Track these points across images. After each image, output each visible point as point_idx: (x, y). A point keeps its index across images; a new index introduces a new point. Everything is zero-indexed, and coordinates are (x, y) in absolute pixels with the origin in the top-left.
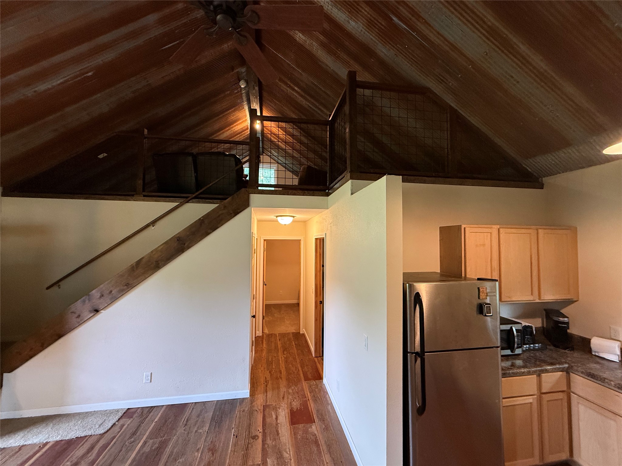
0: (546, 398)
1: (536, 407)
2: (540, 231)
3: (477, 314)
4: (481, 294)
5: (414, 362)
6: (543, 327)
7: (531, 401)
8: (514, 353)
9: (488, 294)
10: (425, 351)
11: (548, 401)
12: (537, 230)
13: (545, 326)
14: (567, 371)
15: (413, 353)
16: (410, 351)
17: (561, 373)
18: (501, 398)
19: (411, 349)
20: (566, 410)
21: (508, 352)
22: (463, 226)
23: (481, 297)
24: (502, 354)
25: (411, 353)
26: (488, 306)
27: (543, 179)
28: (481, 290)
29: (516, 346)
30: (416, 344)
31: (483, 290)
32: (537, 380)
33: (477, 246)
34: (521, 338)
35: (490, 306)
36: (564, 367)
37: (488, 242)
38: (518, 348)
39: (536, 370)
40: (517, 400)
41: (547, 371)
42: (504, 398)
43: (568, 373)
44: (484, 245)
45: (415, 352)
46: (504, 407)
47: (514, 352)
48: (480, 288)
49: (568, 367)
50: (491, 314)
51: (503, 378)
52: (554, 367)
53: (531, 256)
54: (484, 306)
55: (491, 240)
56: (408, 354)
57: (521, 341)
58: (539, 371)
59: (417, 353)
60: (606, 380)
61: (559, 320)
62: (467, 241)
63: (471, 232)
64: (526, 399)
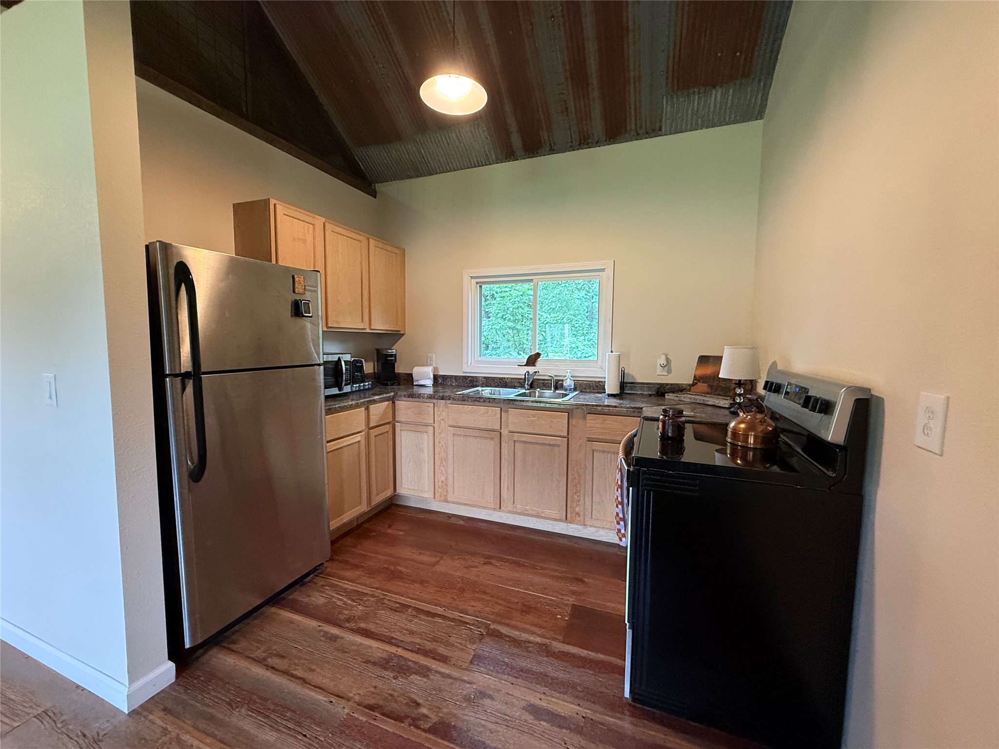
0: (373, 432)
1: (364, 444)
2: (371, 240)
3: (291, 316)
4: (296, 285)
5: (179, 391)
6: (374, 372)
7: (358, 439)
8: (342, 392)
9: (306, 287)
10: (203, 370)
11: (375, 436)
12: (368, 239)
13: (376, 371)
14: (393, 400)
15: (176, 376)
16: (170, 373)
17: (388, 402)
18: (324, 442)
19: (171, 370)
20: (391, 443)
21: (335, 391)
22: (272, 202)
23: (296, 290)
24: (326, 394)
25: (171, 377)
26: (306, 303)
27: (376, 185)
28: (297, 279)
29: (344, 384)
30: (182, 358)
31: (299, 280)
32: (365, 413)
33: (294, 239)
34: (350, 372)
35: (309, 303)
36: (391, 396)
37: (309, 238)
38: (346, 385)
39: (364, 402)
40: (343, 442)
41: (375, 402)
42: (328, 442)
43: (394, 403)
44: (304, 241)
45: (182, 372)
46: (328, 453)
47: (343, 390)
48: (296, 276)
49: (394, 394)
50: (310, 314)
51: (327, 415)
52: (382, 396)
53: (362, 270)
54: (301, 302)
55: (314, 236)
56: (168, 379)
57: (350, 377)
58: (368, 402)
59: (186, 376)
60: (422, 395)
61: (388, 352)
62: (279, 226)
63: (284, 214)
64: (355, 437)
